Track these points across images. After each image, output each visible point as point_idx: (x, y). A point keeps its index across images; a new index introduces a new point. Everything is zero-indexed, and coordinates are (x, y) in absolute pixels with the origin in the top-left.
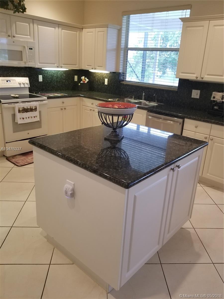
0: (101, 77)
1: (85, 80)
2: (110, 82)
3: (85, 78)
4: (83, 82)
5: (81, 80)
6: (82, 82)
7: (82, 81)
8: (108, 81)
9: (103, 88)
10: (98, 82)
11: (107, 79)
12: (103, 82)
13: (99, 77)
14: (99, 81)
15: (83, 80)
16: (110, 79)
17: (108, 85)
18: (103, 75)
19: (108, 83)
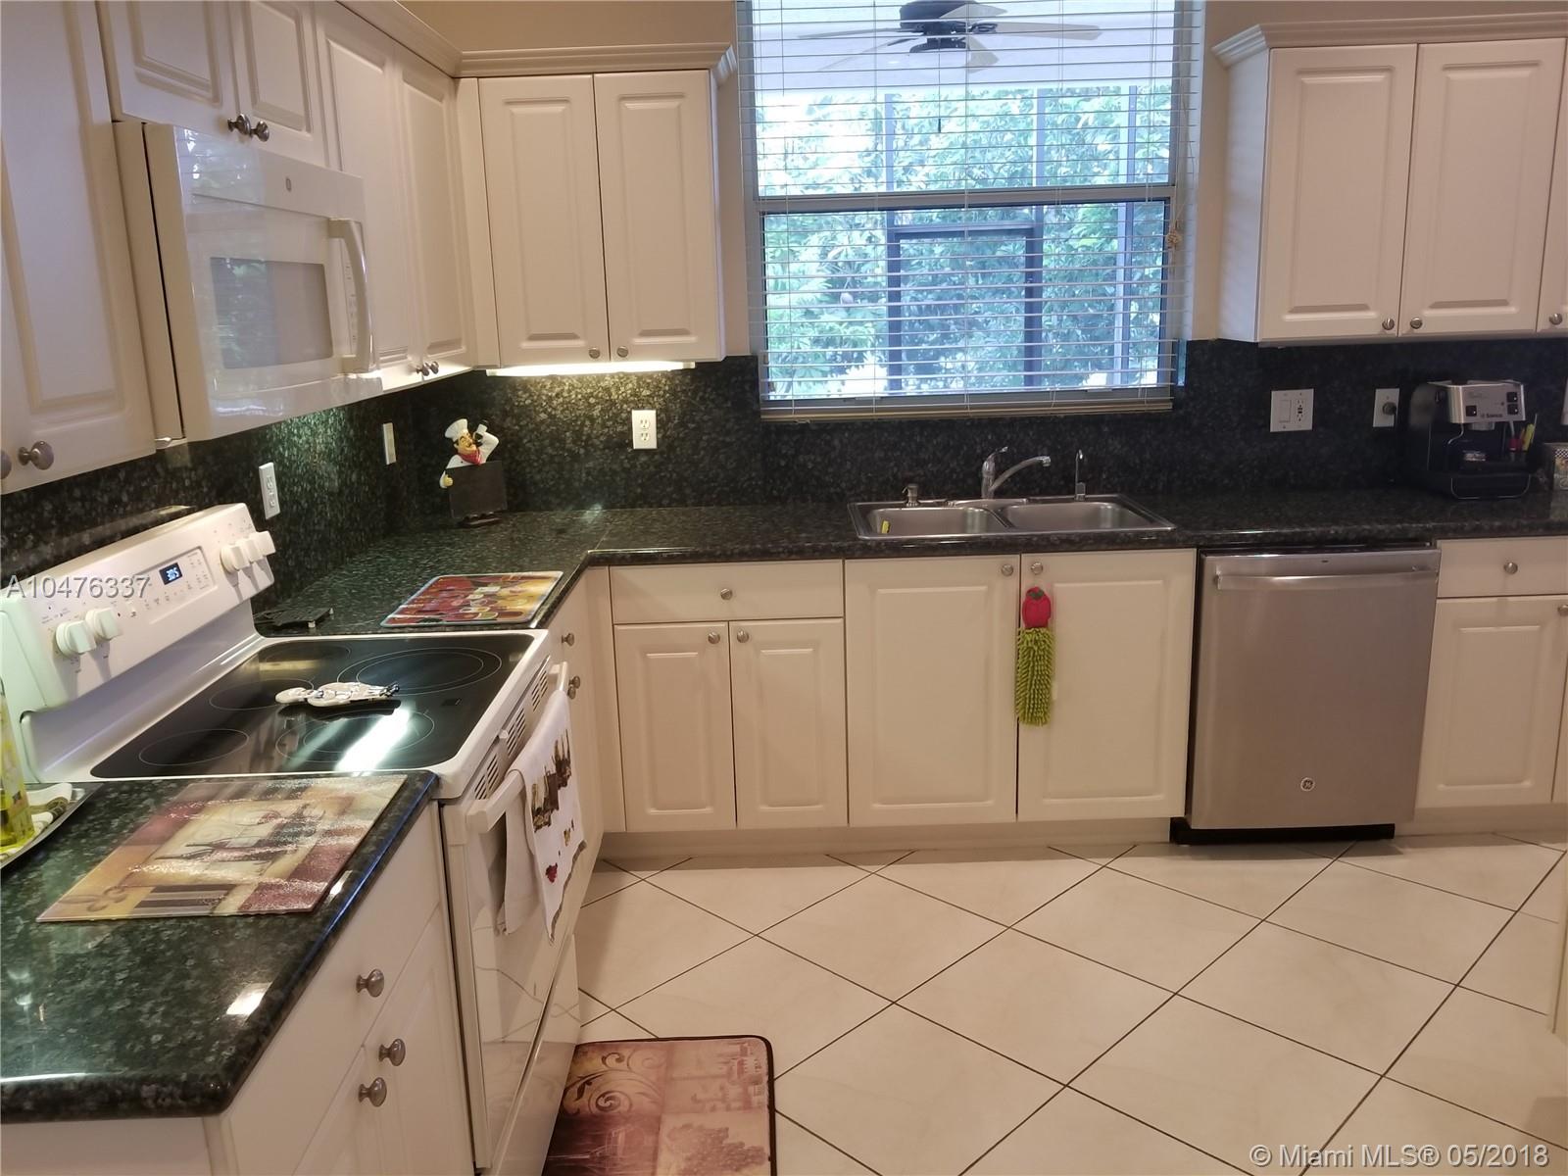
0: (591, 406)
1: (478, 445)
2: (682, 424)
3: (472, 428)
4: (465, 464)
5: (449, 447)
6: (455, 462)
7: (456, 452)
8: (661, 425)
9: (614, 473)
10: (563, 441)
11: (653, 412)
12: (610, 437)
13: (568, 406)
14: (578, 434)
15: (461, 447)
16: (676, 407)
17: (664, 448)
18: (607, 390)
19: (664, 437)
